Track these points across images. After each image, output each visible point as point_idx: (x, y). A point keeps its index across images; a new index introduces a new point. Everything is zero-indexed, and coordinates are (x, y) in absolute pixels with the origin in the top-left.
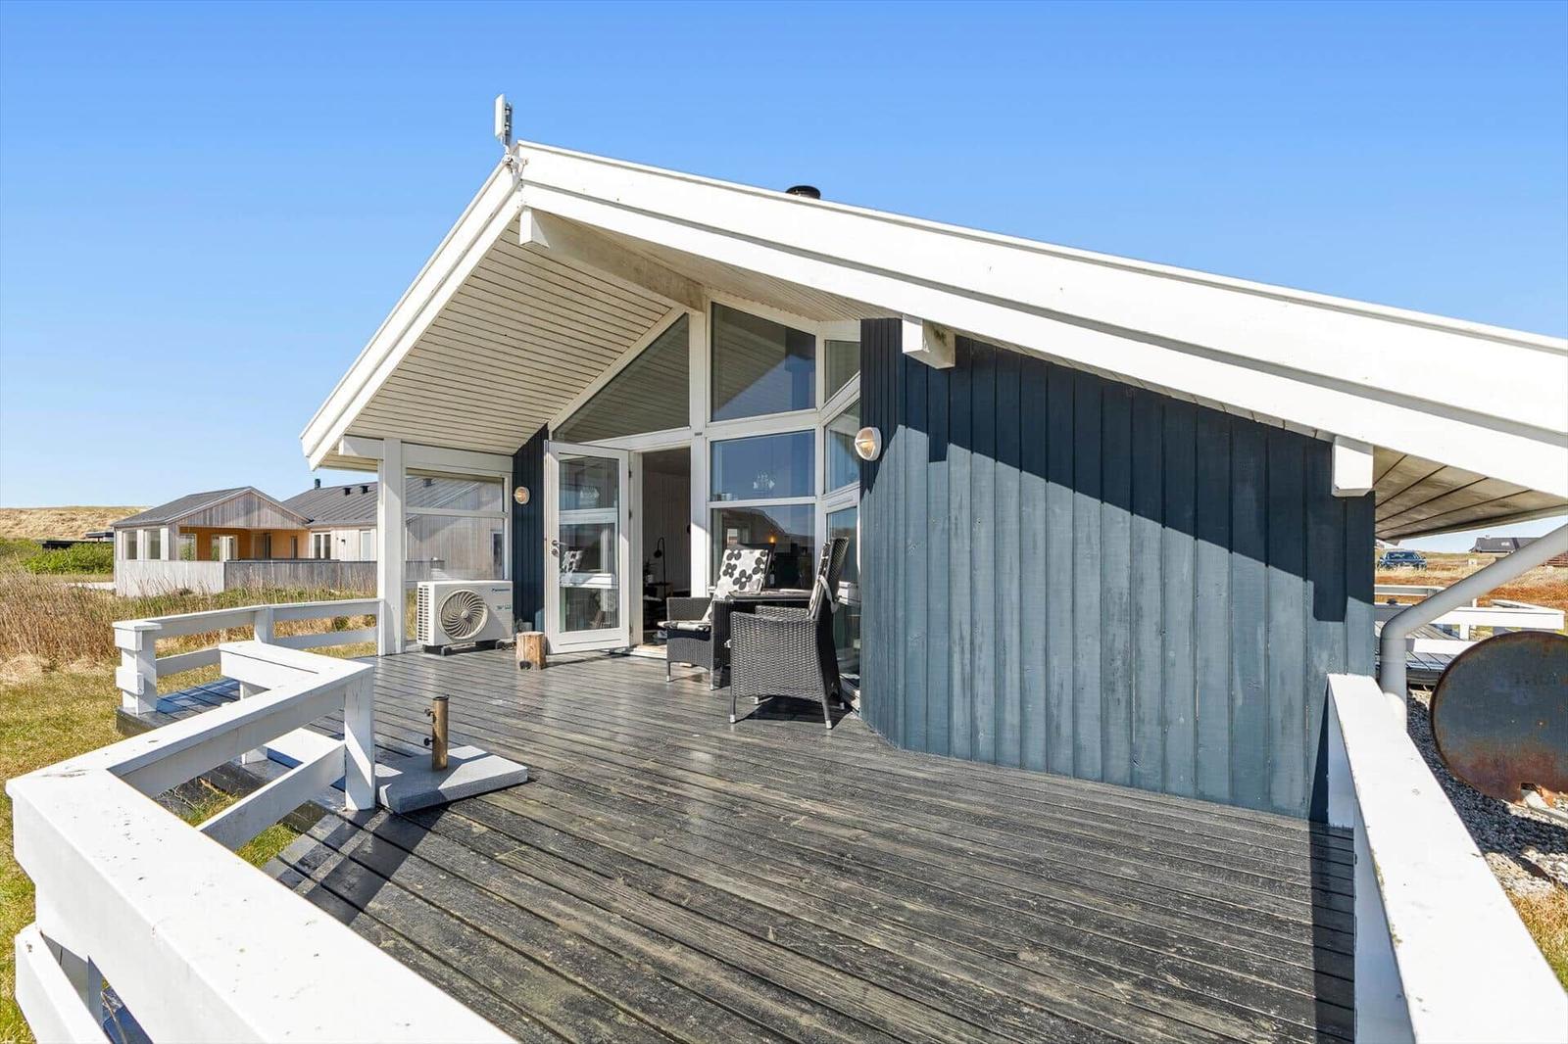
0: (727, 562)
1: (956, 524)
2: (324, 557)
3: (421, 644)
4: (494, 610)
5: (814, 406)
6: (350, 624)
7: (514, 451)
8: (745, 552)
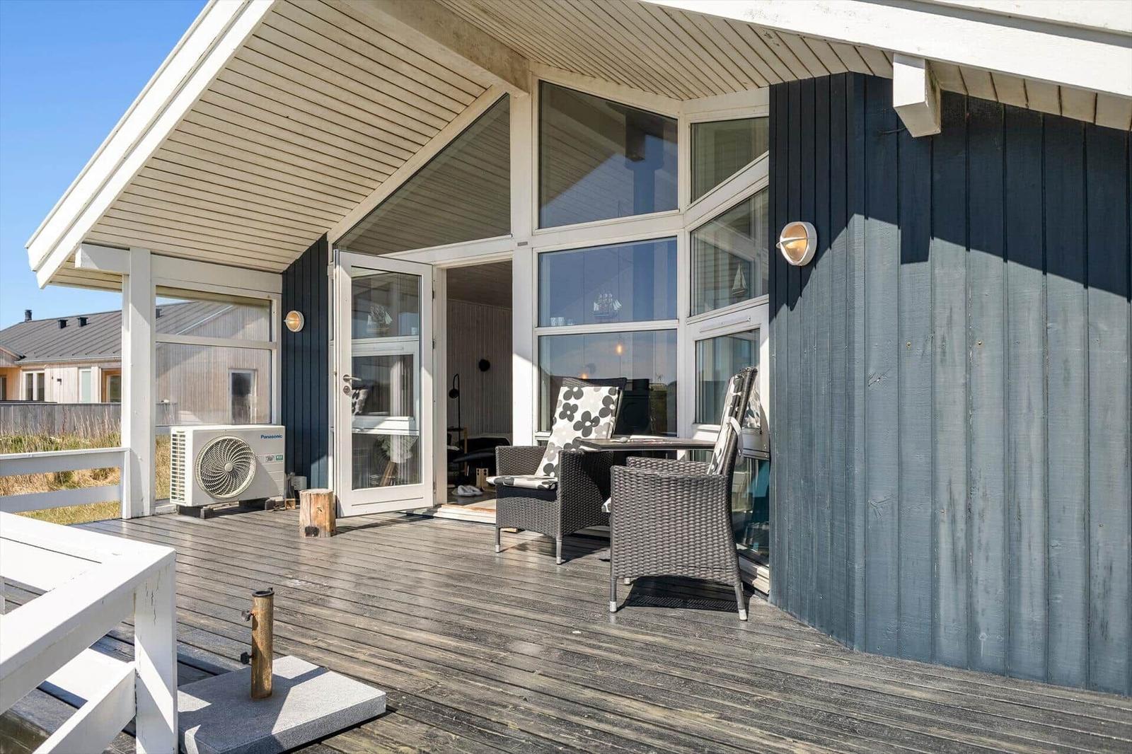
0: (564, 402)
1: (943, 347)
2: (37, 399)
3: (174, 503)
4: (265, 463)
5: (676, 208)
6: (75, 478)
7: (284, 267)
8: (588, 390)
